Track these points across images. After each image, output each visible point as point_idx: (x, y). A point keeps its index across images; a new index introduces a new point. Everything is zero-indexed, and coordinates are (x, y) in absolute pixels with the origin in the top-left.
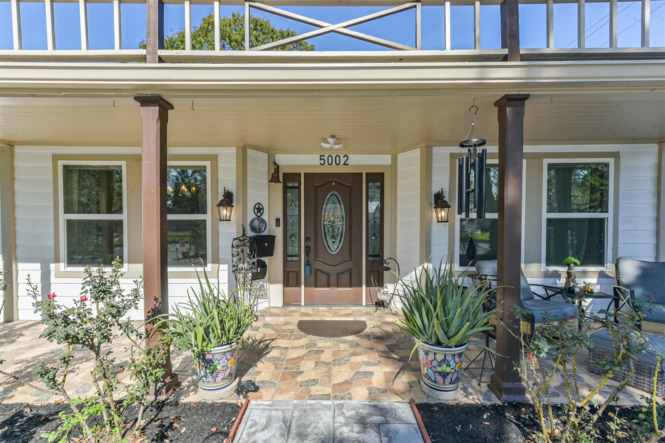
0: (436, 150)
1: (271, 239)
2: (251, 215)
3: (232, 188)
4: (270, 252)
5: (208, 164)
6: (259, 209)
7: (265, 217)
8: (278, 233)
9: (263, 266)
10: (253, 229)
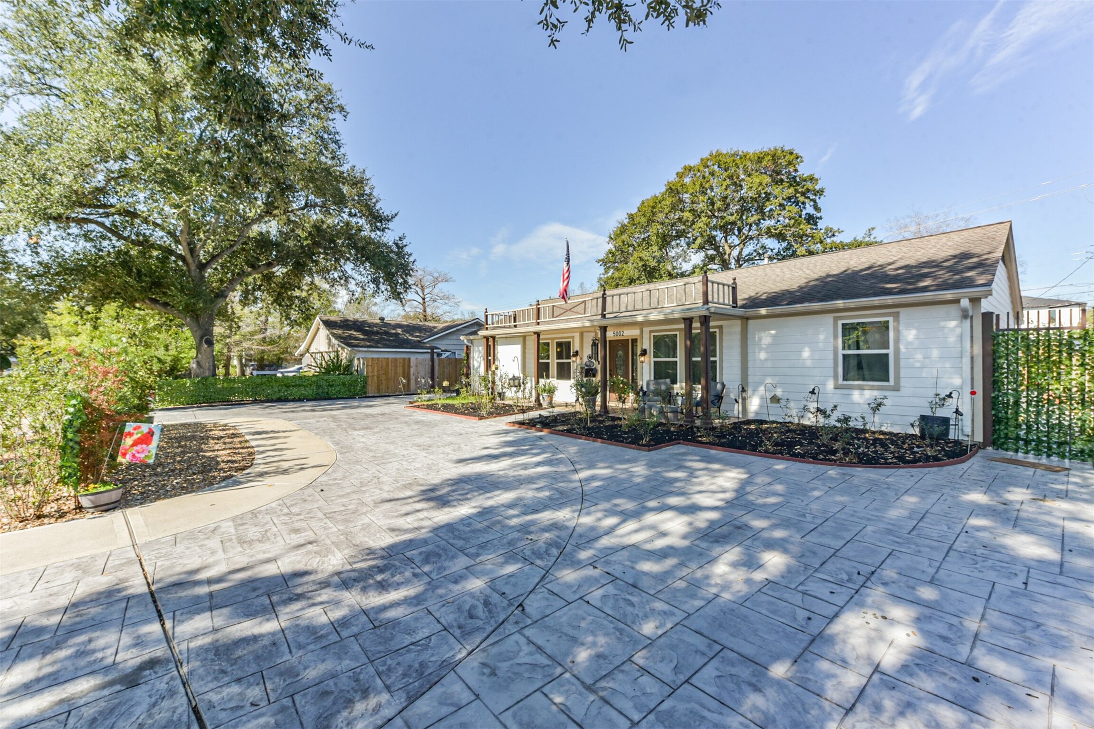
3: (579, 349)
5: (571, 340)
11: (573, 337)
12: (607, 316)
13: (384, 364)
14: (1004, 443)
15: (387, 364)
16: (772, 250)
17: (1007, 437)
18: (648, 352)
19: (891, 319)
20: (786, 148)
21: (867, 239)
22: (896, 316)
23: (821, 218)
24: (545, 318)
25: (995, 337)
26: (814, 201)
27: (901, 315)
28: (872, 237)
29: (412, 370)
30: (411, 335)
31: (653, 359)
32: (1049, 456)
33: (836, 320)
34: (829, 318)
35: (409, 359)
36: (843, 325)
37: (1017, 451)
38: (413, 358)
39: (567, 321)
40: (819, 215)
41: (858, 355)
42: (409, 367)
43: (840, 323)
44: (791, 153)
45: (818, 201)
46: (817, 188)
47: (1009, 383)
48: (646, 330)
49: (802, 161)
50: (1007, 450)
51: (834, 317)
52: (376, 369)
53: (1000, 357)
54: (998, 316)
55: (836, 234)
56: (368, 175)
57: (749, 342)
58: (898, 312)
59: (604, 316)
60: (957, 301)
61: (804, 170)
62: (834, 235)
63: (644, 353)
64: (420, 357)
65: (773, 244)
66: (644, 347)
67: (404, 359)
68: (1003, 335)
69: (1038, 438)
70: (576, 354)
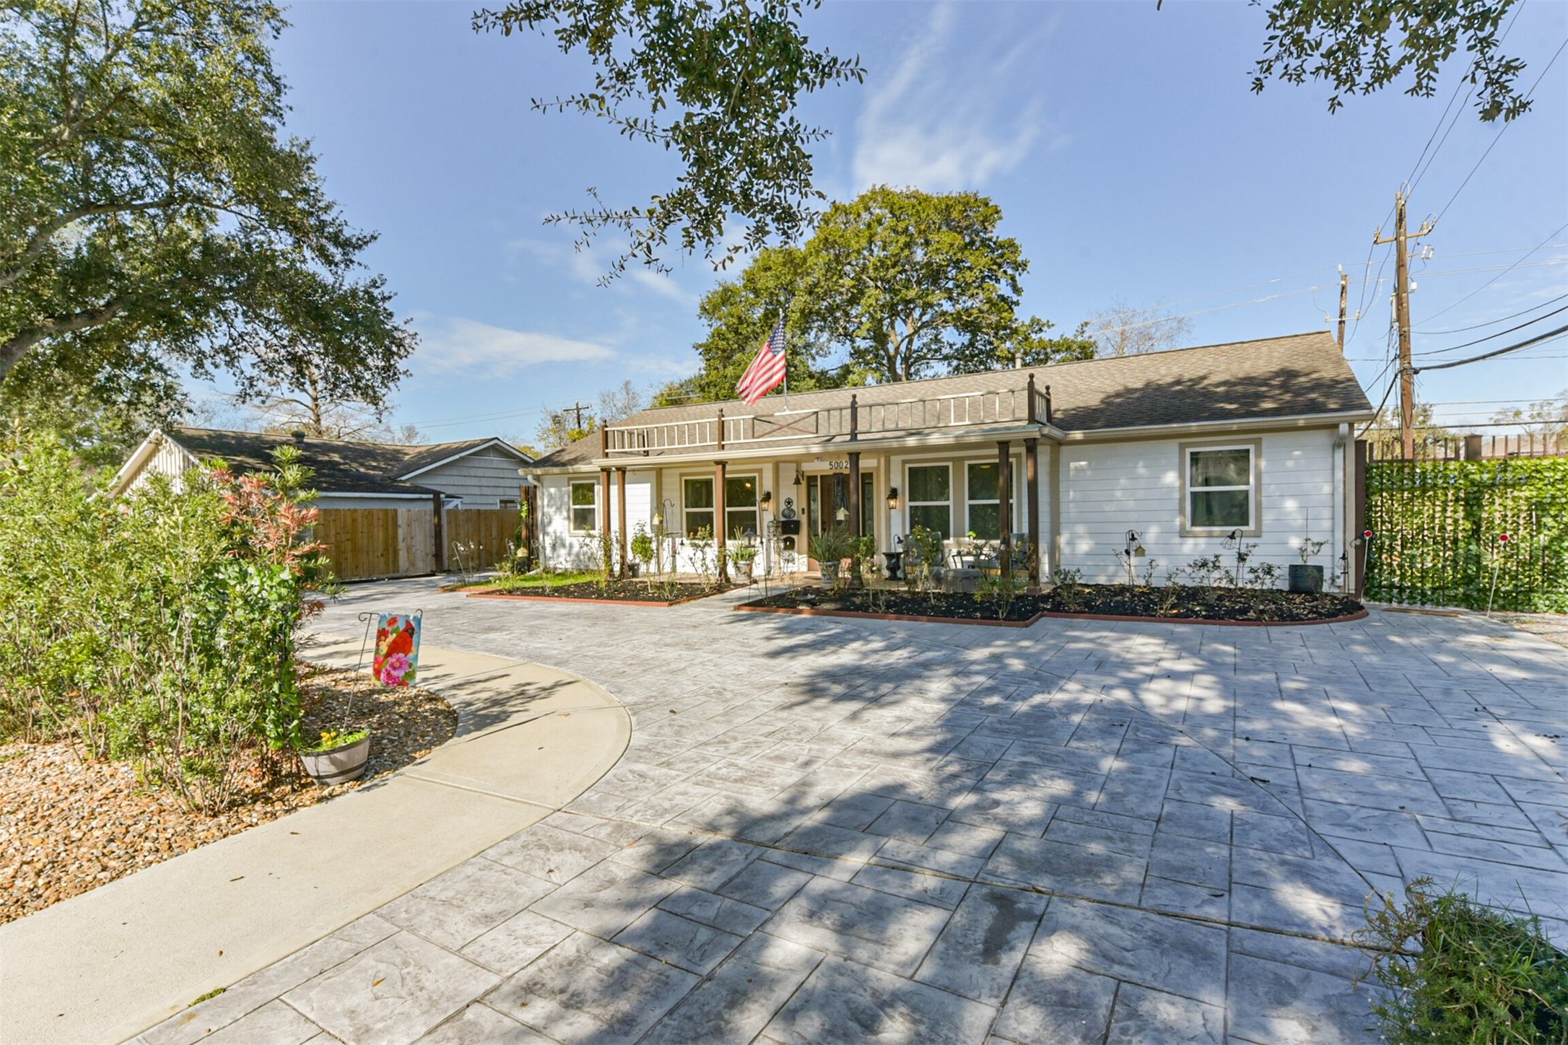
0: (893, 458)
1: (798, 523)
2: (783, 506)
3: (771, 490)
4: (797, 531)
5: (756, 475)
6: (789, 502)
7: (794, 507)
8: (804, 519)
9: (792, 541)
10: (784, 516)
11: (760, 471)
12: (860, 437)
13: (349, 521)
14: (1377, 593)
15: (354, 520)
16: (951, 346)
17: (1380, 586)
18: (900, 491)
19: (1252, 448)
20: (981, 196)
21: (1080, 339)
22: (1258, 443)
23: (1017, 304)
24: (738, 437)
25: (1368, 470)
26: (1013, 279)
27: (1264, 443)
28: (1086, 335)
29: (400, 532)
30: (362, 465)
31: (908, 504)
32: (1423, 604)
33: (1182, 447)
34: (1173, 445)
35: (396, 511)
36: (1192, 454)
37: (1390, 601)
38: (402, 509)
39: (768, 444)
40: (1015, 298)
41: (1207, 493)
42: (396, 526)
43: (1188, 451)
44: (986, 205)
45: (1018, 278)
46: (1019, 259)
47: (1383, 523)
48: (896, 460)
49: (1000, 218)
50: (1380, 600)
51: (1181, 444)
52: (333, 532)
53: (1374, 493)
54: (1371, 445)
55: (1045, 328)
56: (313, 151)
57: (1062, 477)
58: (1260, 439)
59: (854, 436)
60: (1336, 426)
61: (999, 232)
62: (1041, 330)
63: (893, 494)
64: (416, 507)
65: (953, 337)
66: (894, 485)
67: (386, 511)
68: (1377, 468)
69: (1413, 584)
70: (767, 497)
